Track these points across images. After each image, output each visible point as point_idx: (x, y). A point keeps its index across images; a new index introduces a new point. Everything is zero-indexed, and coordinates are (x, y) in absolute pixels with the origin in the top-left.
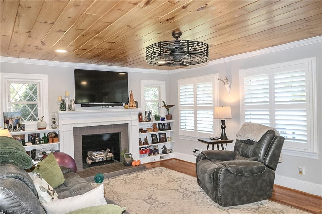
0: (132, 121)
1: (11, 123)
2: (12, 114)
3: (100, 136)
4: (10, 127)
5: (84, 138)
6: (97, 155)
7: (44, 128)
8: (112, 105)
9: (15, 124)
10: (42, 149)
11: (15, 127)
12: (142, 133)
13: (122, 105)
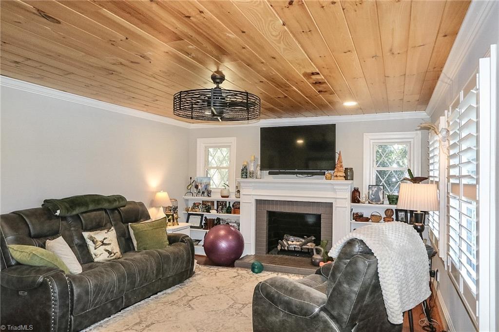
0: (337, 200)
1: (199, 187)
2: (201, 179)
3: (302, 216)
4: (199, 192)
5: (271, 214)
6: (293, 242)
7: (227, 197)
8: (313, 174)
9: (204, 190)
10: (227, 220)
11: (203, 193)
12: (356, 221)
13: (324, 174)
